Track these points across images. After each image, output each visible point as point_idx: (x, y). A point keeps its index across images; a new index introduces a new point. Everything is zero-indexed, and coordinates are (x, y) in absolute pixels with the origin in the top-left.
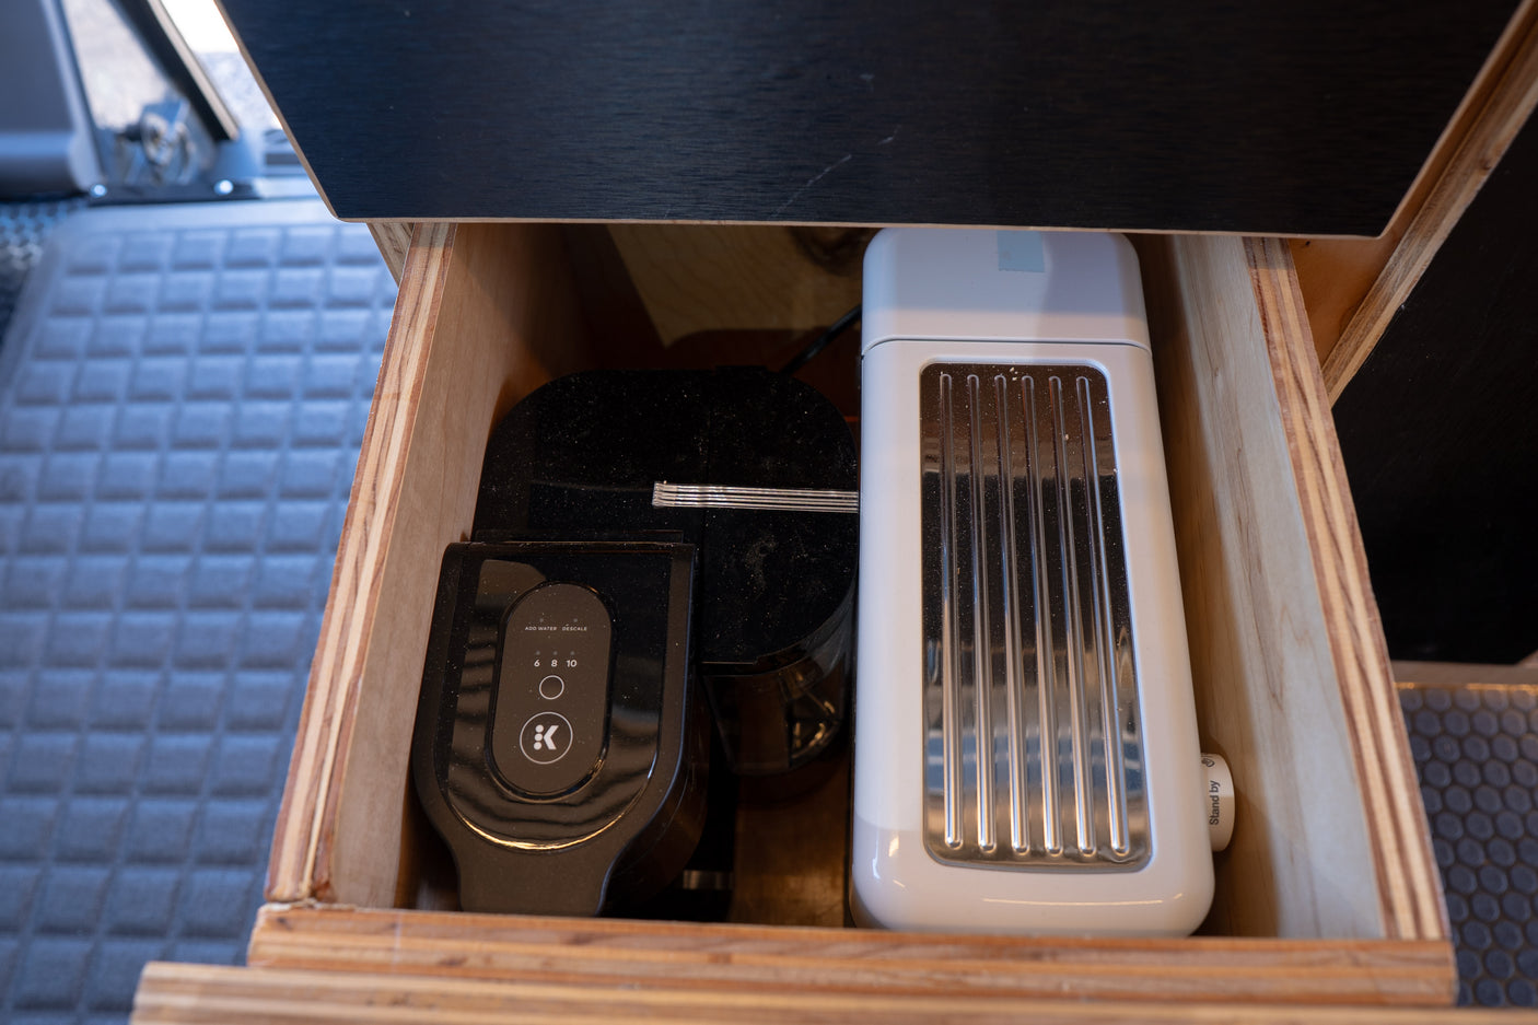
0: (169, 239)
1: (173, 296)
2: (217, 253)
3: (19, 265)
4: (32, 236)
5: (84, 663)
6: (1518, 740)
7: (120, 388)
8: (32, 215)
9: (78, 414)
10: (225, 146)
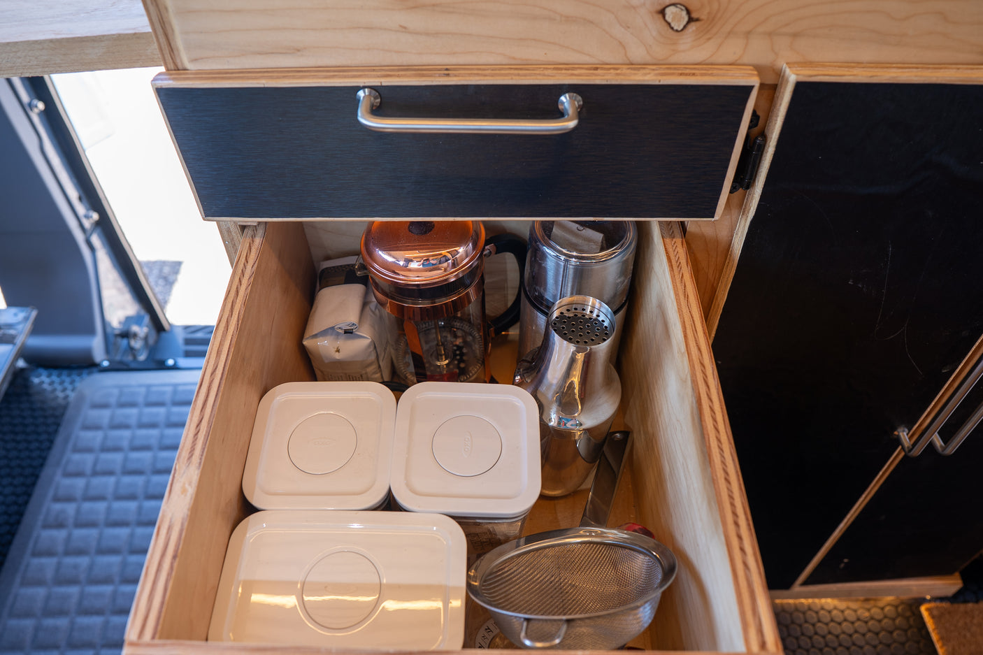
0: (143, 390)
1: (145, 420)
2: (168, 398)
3: (61, 401)
4: (70, 387)
5: (99, 612)
6: (800, 626)
7: (118, 468)
8: (69, 375)
9: (97, 481)
10: (163, 335)
